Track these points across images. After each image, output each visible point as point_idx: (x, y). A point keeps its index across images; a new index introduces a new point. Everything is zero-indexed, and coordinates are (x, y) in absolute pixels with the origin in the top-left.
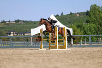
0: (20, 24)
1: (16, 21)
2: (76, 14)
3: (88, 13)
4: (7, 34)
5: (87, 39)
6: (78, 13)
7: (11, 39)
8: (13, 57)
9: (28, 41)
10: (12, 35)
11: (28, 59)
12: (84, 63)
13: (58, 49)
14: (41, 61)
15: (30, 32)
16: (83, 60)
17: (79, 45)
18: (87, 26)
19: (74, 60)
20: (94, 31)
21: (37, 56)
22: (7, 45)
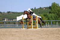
0: (10, 14)
1: (8, 12)
2: (43, 8)
3: (50, 8)
4: (3, 20)
5: (50, 23)
6: (44, 8)
7: (5, 23)
8: (6, 34)
9: (15, 24)
10: (6, 20)
11: (15, 35)
12: (48, 37)
13: (32, 29)
14: (23, 36)
15: (16, 19)
16: (47, 35)
17: (45, 26)
18: (49, 15)
19: (42, 35)
20: (54, 18)
21: (20, 33)
22: (2, 27)
